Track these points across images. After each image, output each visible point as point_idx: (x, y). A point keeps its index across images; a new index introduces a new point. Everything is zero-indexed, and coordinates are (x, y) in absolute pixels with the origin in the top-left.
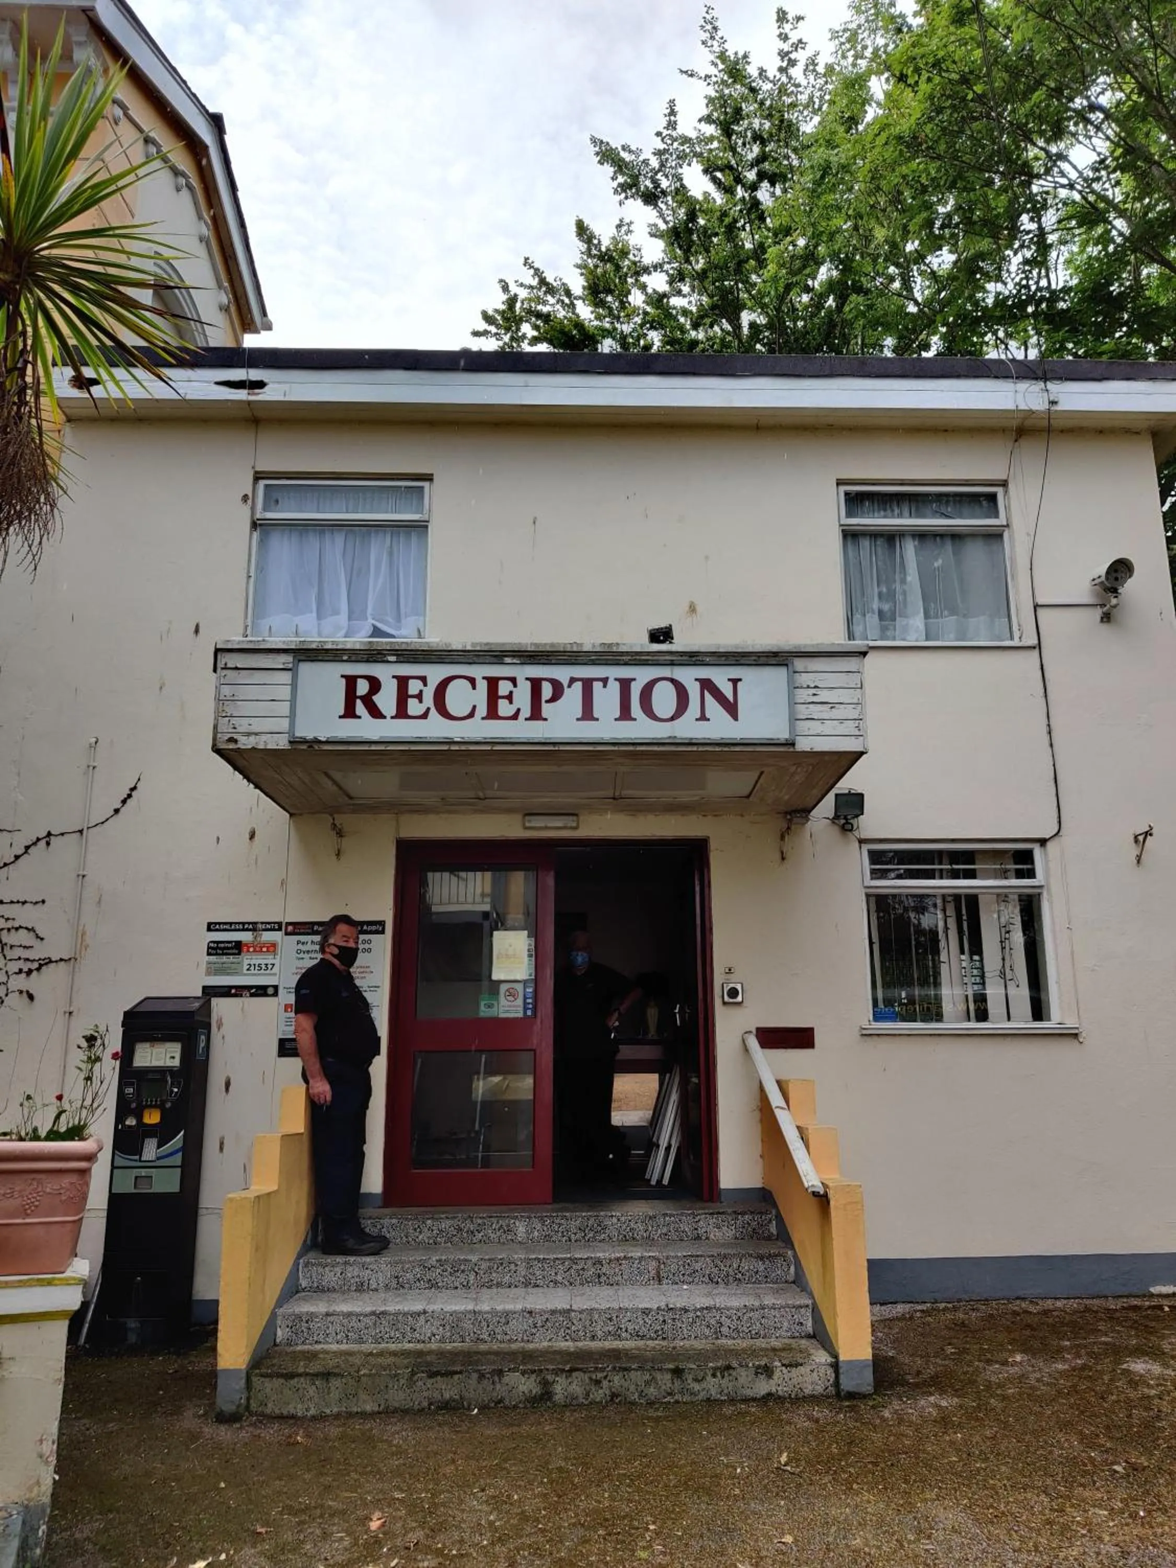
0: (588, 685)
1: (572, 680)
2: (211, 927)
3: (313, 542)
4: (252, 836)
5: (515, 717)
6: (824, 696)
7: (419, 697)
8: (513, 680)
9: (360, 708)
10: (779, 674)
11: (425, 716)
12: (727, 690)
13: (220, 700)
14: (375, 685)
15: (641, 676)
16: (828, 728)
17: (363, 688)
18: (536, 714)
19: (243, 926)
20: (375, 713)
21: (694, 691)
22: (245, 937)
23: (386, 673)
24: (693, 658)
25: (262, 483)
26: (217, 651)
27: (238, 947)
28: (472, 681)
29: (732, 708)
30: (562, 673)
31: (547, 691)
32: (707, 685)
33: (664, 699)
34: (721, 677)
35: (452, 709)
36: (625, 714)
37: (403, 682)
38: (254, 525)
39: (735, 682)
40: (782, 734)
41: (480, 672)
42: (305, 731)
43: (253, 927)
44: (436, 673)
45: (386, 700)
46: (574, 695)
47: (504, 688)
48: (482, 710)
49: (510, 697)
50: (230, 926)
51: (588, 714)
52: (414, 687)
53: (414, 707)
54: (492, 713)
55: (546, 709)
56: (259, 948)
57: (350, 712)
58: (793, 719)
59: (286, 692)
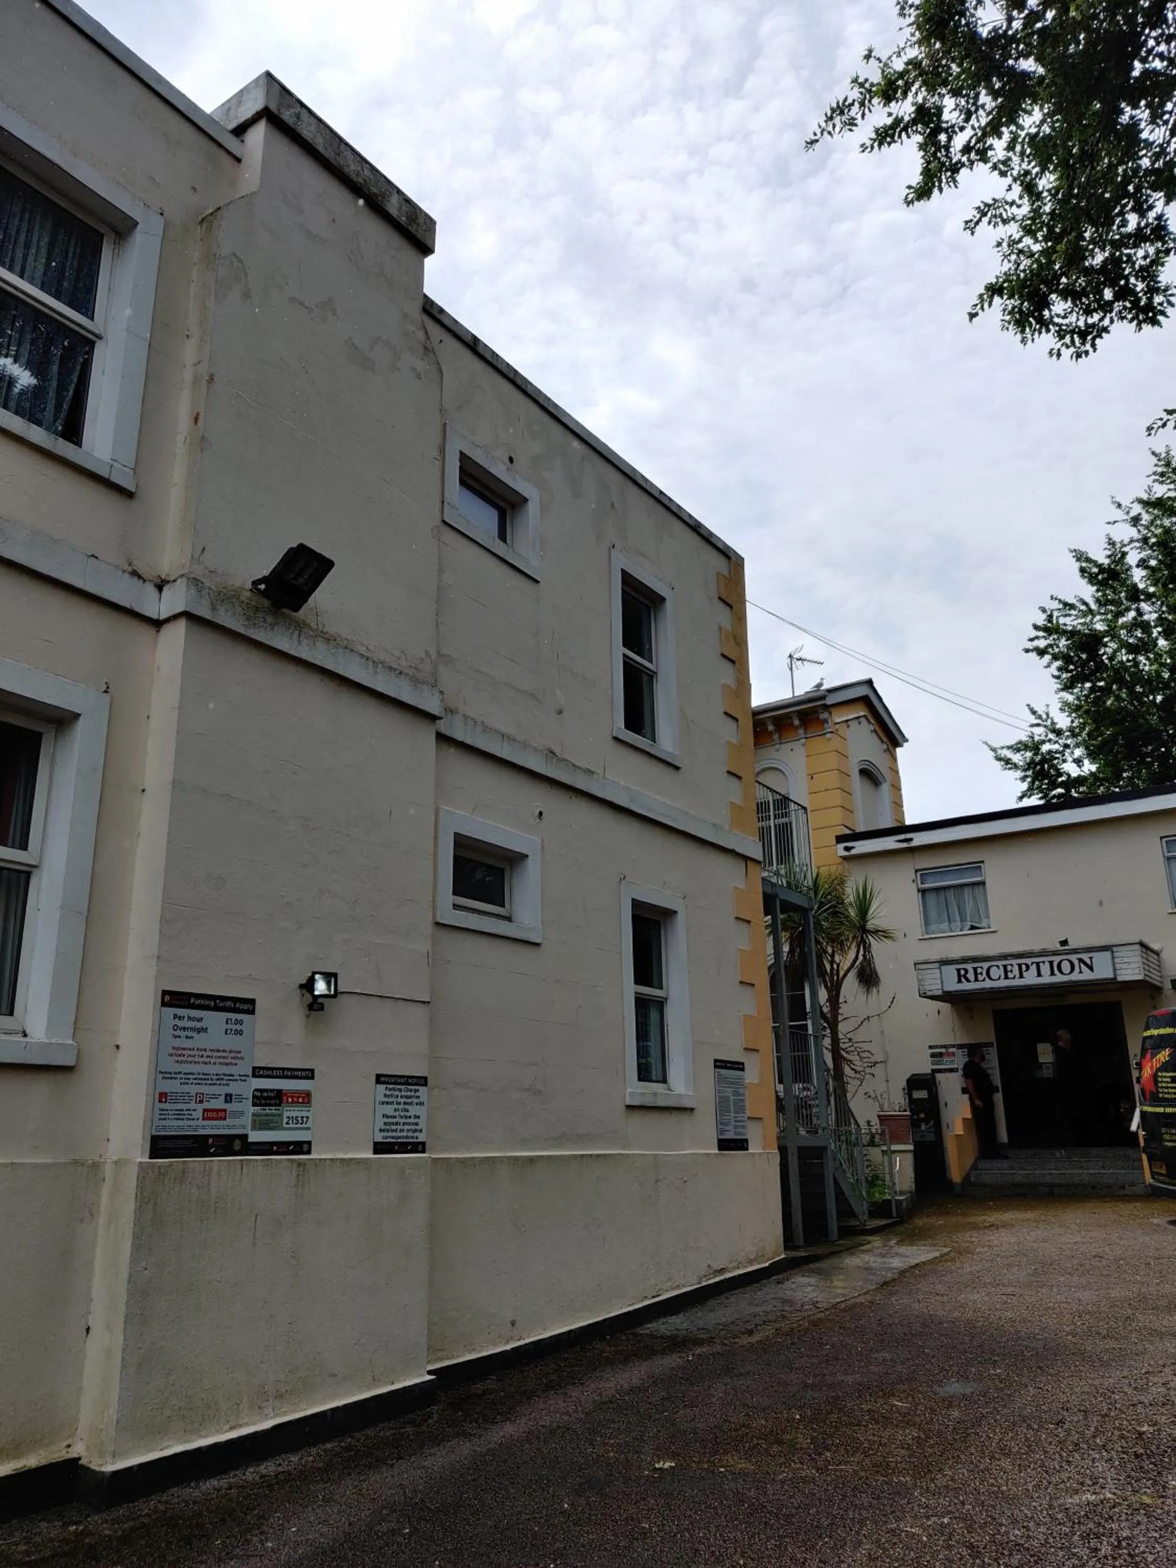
0: (1038, 964)
1: (1032, 963)
2: (931, 1047)
3: (942, 893)
4: (939, 1012)
5: (1014, 978)
6: (1126, 960)
7: (981, 974)
8: (1012, 965)
9: (963, 980)
10: (1108, 954)
11: (984, 980)
12: (1088, 961)
13: (919, 980)
14: (966, 971)
15: (1056, 959)
16: (1129, 971)
17: (962, 972)
18: (1021, 976)
19: (942, 1047)
20: (968, 981)
21: (1076, 963)
22: (943, 1050)
23: (969, 967)
24: (1075, 951)
25: (919, 873)
26: (915, 964)
27: (941, 1054)
28: (998, 967)
29: (1091, 968)
30: (1029, 961)
31: (1024, 967)
32: (1081, 961)
33: (1066, 967)
34: (1085, 957)
35: (993, 977)
36: (1052, 973)
37: (975, 969)
38: (919, 890)
39: (1091, 958)
40: (1111, 976)
41: (1000, 963)
42: (947, 989)
43: (945, 1047)
44: (986, 965)
45: (971, 976)
46: (1033, 968)
47: (1009, 968)
48: (1003, 976)
49: (1011, 971)
50: (937, 1047)
51: (1039, 975)
52: (979, 970)
53: (980, 977)
54: (1006, 977)
55: (1025, 974)
56: (948, 1054)
57: (960, 981)
58: (1115, 970)
59: (939, 975)
